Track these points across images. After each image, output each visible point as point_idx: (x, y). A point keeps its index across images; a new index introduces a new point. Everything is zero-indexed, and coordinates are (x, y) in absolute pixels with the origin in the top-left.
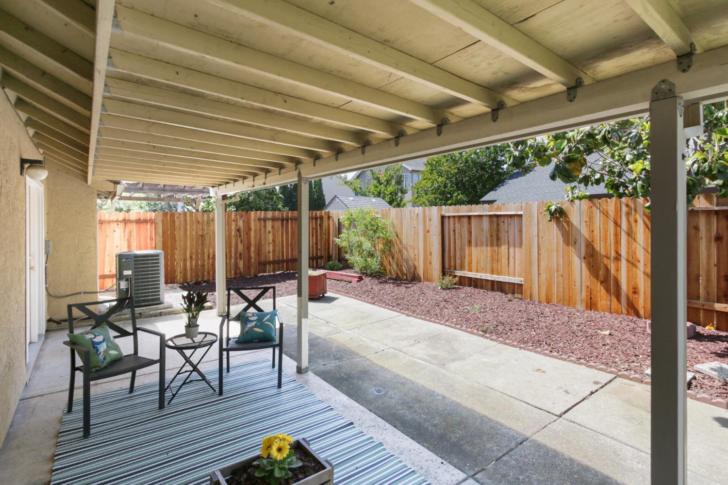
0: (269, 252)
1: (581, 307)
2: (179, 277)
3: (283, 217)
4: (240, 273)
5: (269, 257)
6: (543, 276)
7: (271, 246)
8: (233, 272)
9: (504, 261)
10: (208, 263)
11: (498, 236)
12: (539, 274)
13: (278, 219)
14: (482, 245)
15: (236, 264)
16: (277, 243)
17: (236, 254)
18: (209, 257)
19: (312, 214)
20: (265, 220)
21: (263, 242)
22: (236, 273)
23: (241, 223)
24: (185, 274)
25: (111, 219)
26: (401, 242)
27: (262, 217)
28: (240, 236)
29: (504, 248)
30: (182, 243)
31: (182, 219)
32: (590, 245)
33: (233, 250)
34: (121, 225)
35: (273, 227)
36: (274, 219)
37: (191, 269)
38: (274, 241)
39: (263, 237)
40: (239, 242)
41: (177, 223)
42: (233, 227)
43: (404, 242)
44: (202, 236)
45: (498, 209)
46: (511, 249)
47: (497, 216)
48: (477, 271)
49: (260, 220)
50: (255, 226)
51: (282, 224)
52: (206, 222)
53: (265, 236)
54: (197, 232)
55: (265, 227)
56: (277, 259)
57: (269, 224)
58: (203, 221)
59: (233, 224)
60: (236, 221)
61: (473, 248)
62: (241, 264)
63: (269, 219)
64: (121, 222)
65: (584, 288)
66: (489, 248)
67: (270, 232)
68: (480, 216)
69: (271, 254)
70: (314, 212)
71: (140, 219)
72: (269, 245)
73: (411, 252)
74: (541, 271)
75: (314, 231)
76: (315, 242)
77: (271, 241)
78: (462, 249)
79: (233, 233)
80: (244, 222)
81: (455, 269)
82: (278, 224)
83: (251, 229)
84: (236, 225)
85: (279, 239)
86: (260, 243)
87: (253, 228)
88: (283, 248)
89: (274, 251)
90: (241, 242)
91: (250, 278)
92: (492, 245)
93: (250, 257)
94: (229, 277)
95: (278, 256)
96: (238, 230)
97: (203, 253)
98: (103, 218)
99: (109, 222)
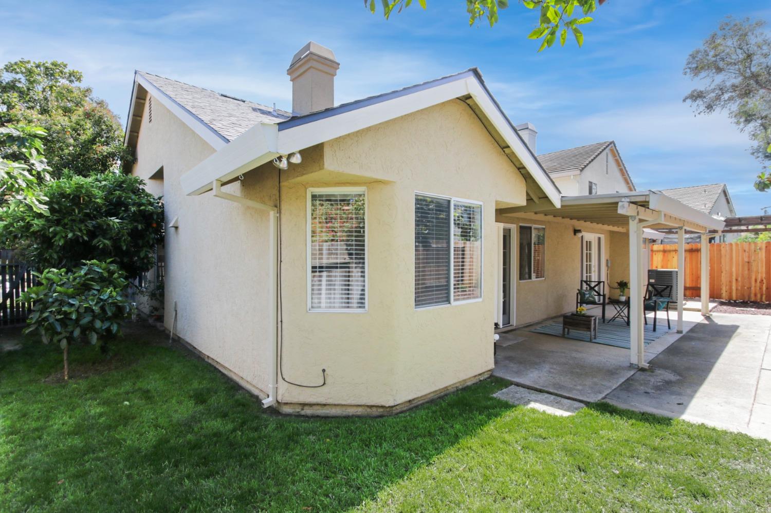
2: (725, 294)
10: (755, 286)
18: (756, 281)
24: (731, 293)
30: (728, 268)
31: (728, 249)
37: (737, 289)
41: (723, 252)
44: (748, 262)
52: (753, 251)
54: (743, 259)
58: (749, 249)
71: (692, 249)
97: (750, 278)
98: (666, 249)
99: (670, 251)
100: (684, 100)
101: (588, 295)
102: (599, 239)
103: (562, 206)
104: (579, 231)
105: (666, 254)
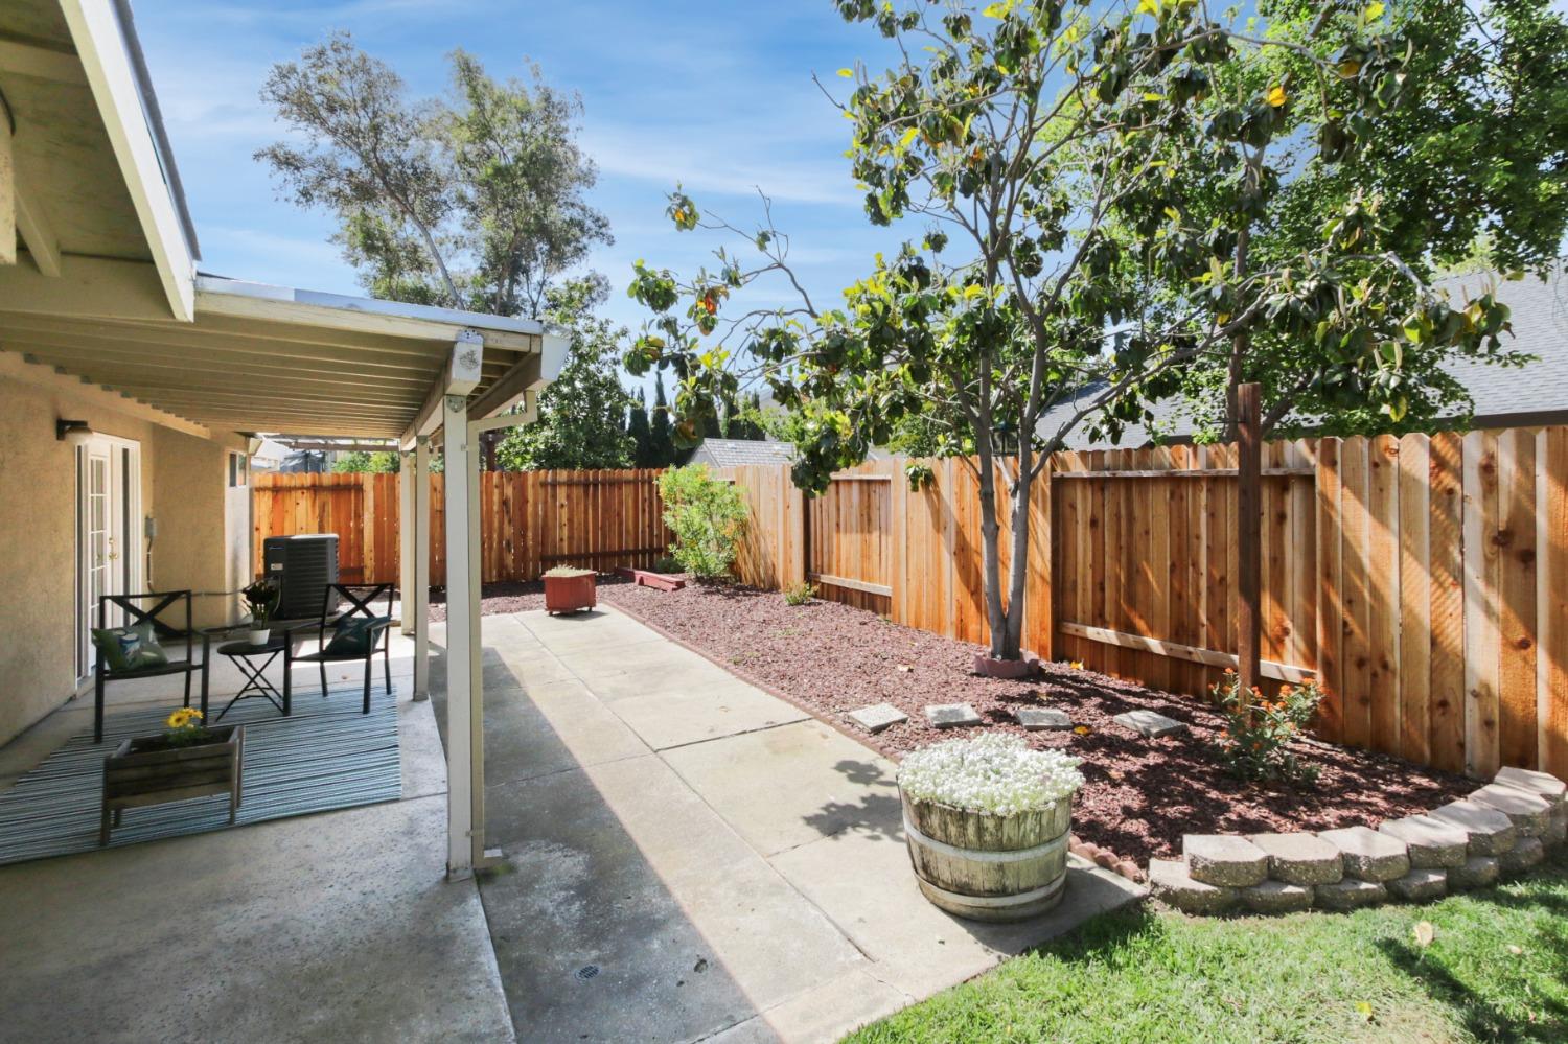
0: (562, 540)
1: (950, 635)
3: (587, 479)
4: (508, 574)
5: (561, 548)
6: (913, 583)
7: (566, 529)
8: (494, 572)
9: (875, 558)
11: (869, 515)
12: (908, 580)
13: (578, 484)
14: (851, 532)
15: (501, 559)
16: (575, 525)
17: (500, 542)
19: (643, 474)
20: (554, 485)
21: (550, 523)
22: (500, 574)
23: (509, 491)
25: (293, 484)
26: (758, 525)
27: (549, 480)
28: (508, 512)
29: (875, 535)
32: (960, 533)
33: (495, 536)
34: (308, 495)
35: (568, 497)
36: (570, 484)
38: (570, 520)
39: (550, 514)
40: (506, 522)
42: (496, 498)
43: (762, 523)
45: (869, 471)
46: (884, 537)
47: (869, 482)
48: (846, 576)
49: (544, 484)
50: (536, 495)
51: (586, 493)
53: (555, 513)
54: (433, 505)
55: (554, 497)
56: (575, 552)
57: (562, 493)
59: (496, 491)
60: (500, 487)
61: (842, 535)
62: (510, 559)
63: (561, 484)
64: (308, 489)
65: (954, 602)
66: (859, 536)
67: (562, 506)
68: (849, 482)
69: (565, 544)
70: (646, 472)
71: (338, 485)
72: (561, 527)
73: (769, 540)
74: (910, 577)
75: (647, 504)
76: (647, 522)
77: (565, 520)
78: (830, 538)
79: (496, 508)
80: (514, 488)
81: (822, 572)
82: (577, 492)
83: (527, 501)
84: (502, 494)
85: (578, 518)
86: (545, 524)
87: (531, 498)
88: (587, 532)
89: (570, 538)
90: (510, 522)
91: (528, 582)
92: (862, 531)
93: (525, 548)
94: (487, 580)
95: (579, 547)
96: (504, 503)
98: (279, 484)
99: (290, 489)
100: (257, 156)
101: (137, 646)
102: (125, 452)
103: (197, 314)
104: (80, 426)
105: (280, 496)
